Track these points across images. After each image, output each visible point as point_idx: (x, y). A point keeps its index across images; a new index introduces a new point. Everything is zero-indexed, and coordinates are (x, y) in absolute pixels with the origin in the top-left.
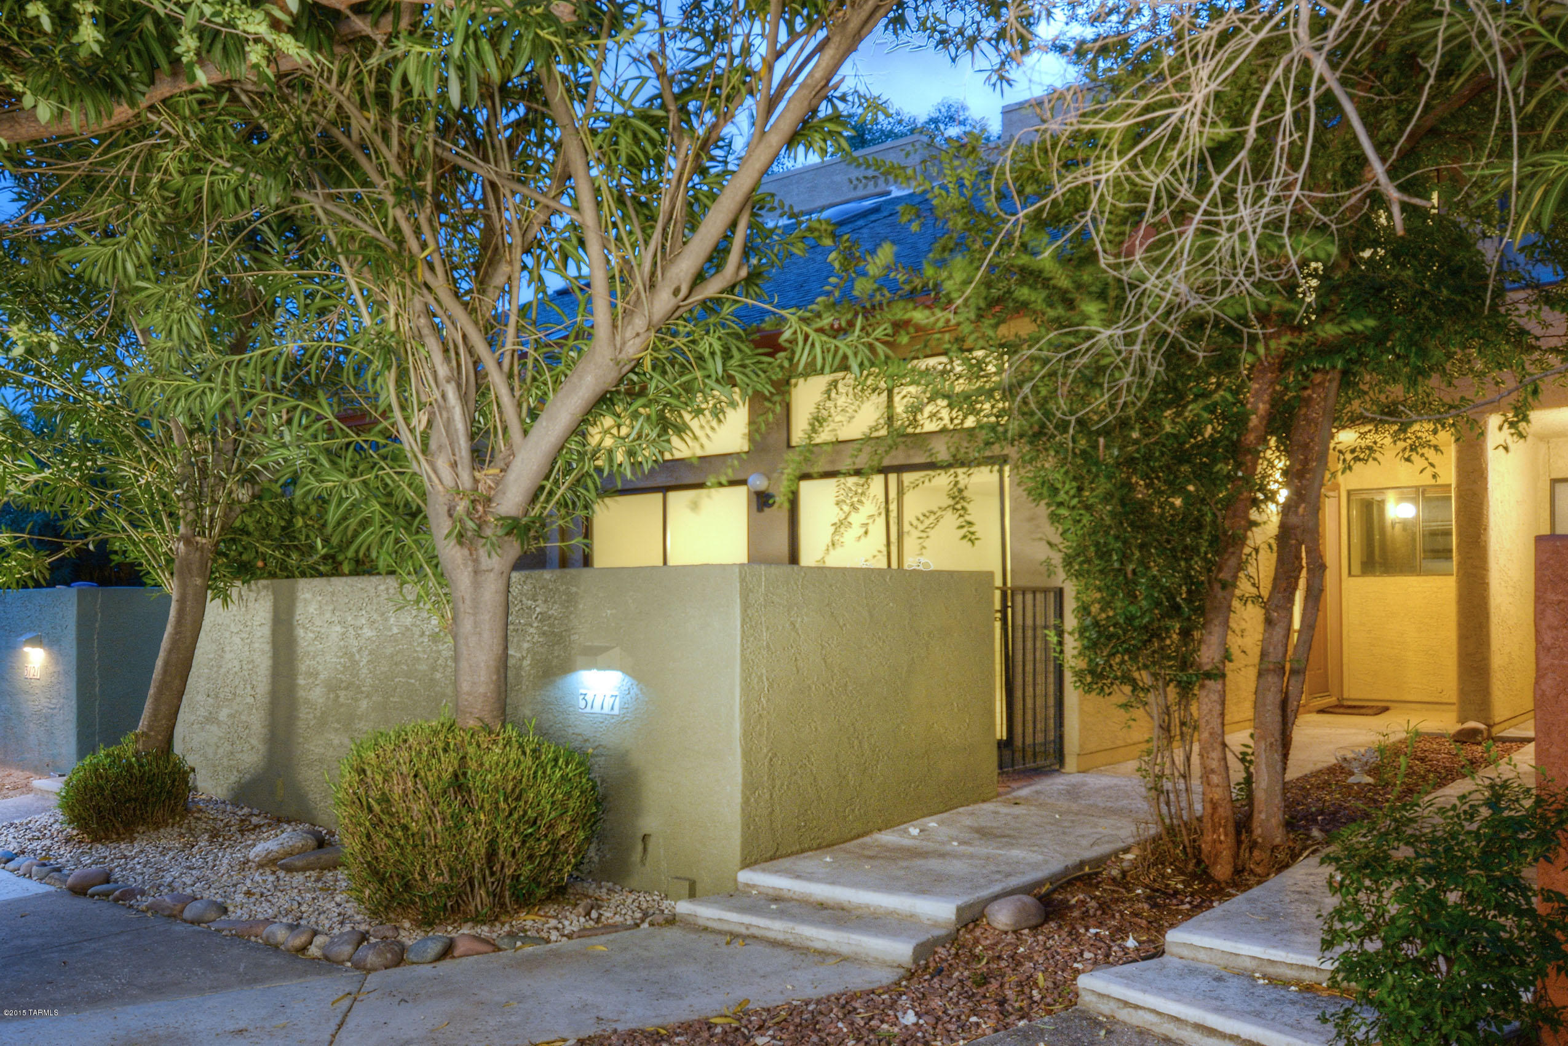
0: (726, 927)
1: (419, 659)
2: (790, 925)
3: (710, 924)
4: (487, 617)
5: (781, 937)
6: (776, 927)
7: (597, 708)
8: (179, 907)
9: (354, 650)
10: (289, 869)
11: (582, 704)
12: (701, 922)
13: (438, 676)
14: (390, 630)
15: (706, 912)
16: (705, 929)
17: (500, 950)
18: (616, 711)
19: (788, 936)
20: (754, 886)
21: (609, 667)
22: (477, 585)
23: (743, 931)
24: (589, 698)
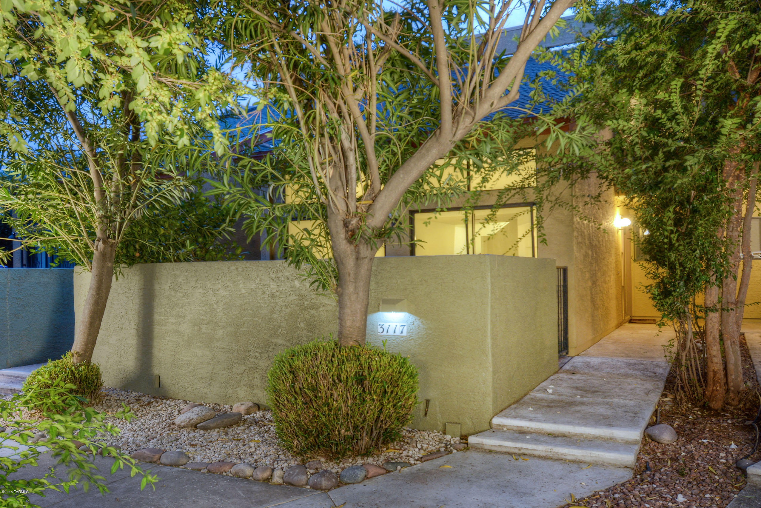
0: (504, 450)
1: (261, 307)
2: (550, 447)
3: (493, 448)
4: (362, 284)
5: (543, 454)
6: (541, 449)
7: (391, 332)
8: (157, 456)
9: (213, 302)
10: (205, 429)
11: (380, 330)
12: (486, 447)
13: (275, 316)
14: (240, 291)
15: (489, 442)
16: (490, 451)
17: (389, 472)
18: (405, 334)
19: (547, 453)
20: (504, 426)
21: (401, 310)
22: (357, 266)
23: (517, 451)
24: (386, 326)
